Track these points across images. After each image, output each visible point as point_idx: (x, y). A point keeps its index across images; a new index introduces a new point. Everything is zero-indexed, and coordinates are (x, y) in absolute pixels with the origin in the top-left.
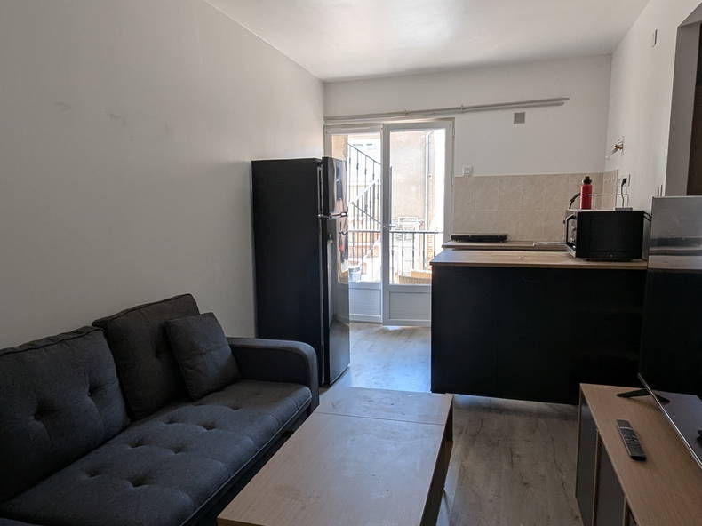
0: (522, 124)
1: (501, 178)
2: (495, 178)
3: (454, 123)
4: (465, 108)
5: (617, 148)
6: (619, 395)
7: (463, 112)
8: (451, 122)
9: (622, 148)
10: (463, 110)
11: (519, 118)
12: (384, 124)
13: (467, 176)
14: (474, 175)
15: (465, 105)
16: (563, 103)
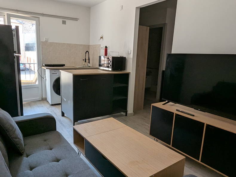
0: (65, 25)
1: (59, 44)
2: (57, 43)
3: (39, 19)
4: (44, 14)
5: (102, 38)
6: (163, 105)
7: (43, 16)
8: (38, 19)
9: (103, 38)
10: (43, 15)
11: (64, 23)
12: (7, 13)
13: (46, 42)
14: (49, 41)
15: (44, 13)
16: (77, 20)
